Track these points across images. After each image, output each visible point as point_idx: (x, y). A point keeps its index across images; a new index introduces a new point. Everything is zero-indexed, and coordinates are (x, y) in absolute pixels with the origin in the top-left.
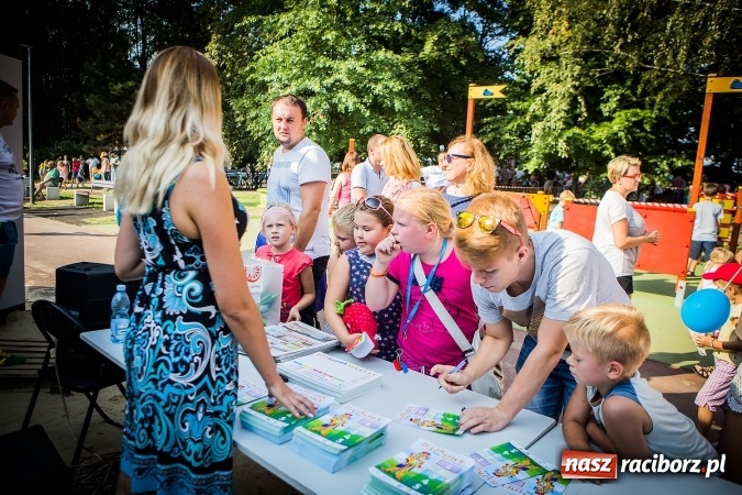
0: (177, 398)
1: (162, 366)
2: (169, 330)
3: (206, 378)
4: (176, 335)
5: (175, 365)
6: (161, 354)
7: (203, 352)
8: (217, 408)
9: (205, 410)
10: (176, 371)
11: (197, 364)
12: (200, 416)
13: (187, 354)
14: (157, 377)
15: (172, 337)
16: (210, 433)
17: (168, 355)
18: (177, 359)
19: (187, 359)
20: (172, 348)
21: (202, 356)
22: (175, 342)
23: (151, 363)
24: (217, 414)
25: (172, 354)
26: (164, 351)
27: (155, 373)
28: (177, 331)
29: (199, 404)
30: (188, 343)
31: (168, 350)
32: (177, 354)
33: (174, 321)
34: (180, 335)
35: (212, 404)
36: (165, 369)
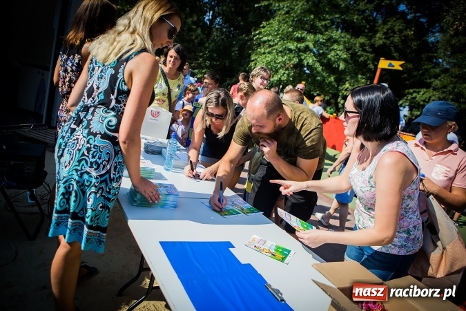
0: (89, 183)
1: (83, 162)
2: (91, 142)
3: (107, 176)
4: (95, 146)
5: (91, 163)
6: (83, 155)
7: (109, 159)
9: (102, 193)
10: (91, 167)
11: (104, 166)
12: (98, 195)
13: (100, 158)
14: (79, 168)
15: (92, 146)
16: (101, 207)
17: (88, 156)
18: (93, 160)
19: (100, 162)
20: (91, 153)
21: (108, 162)
22: (93, 150)
23: (76, 159)
24: (108, 199)
25: (90, 156)
26: (86, 153)
27: (79, 166)
28: (96, 143)
29: (100, 189)
30: (101, 152)
31: (88, 153)
32: (93, 157)
33: (95, 137)
34: (97, 146)
35: (107, 191)
36: (85, 164)
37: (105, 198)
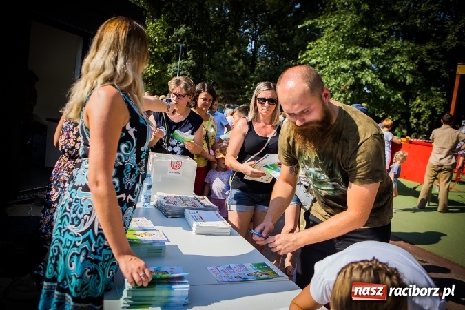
0: (69, 242)
1: (65, 219)
2: (73, 195)
3: (90, 232)
4: (76, 199)
5: (73, 219)
6: (65, 211)
7: (91, 212)
8: (96, 257)
9: (86, 255)
10: (73, 223)
11: (86, 221)
12: (82, 258)
13: (81, 213)
14: (61, 226)
15: (74, 200)
16: (89, 273)
17: (69, 212)
18: (74, 215)
19: (80, 216)
20: (72, 207)
21: (90, 215)
22: (75, 204)
23: (60, 217)
25: (72, 211)
26: (68, 209)
27: (61, 224)
28: (77, 197)
29: (83, 249)
30: (82, 205)
31: (70, 209)
32: (74, 212)
33: (77, 189)
34: (78, 200)
35: (92, 252)
36: (67, 222)
37: (92, 261)
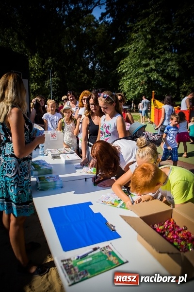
2: (6, 160)
3: (17, 175)
6: (4, 167)
10: (8, 173)
11: (14, 171)
12: (16, 187)
16: (20, 193)
18: (8, 169)
19: (11, 169)
20: (7, 166)
24: (22, 187)
27: (2, 174)
30: (11, 164)
33: (7, 157)
35: (20, 183)
36: (5, 172)
